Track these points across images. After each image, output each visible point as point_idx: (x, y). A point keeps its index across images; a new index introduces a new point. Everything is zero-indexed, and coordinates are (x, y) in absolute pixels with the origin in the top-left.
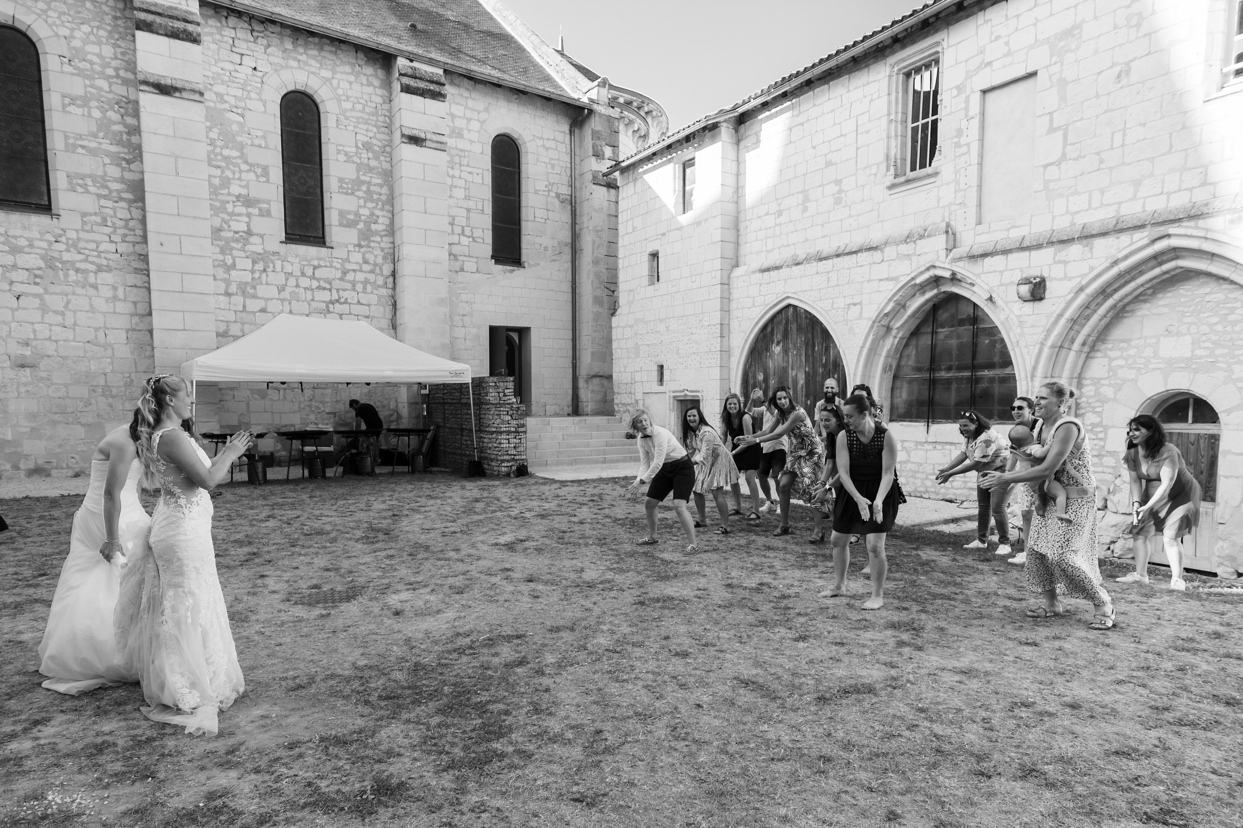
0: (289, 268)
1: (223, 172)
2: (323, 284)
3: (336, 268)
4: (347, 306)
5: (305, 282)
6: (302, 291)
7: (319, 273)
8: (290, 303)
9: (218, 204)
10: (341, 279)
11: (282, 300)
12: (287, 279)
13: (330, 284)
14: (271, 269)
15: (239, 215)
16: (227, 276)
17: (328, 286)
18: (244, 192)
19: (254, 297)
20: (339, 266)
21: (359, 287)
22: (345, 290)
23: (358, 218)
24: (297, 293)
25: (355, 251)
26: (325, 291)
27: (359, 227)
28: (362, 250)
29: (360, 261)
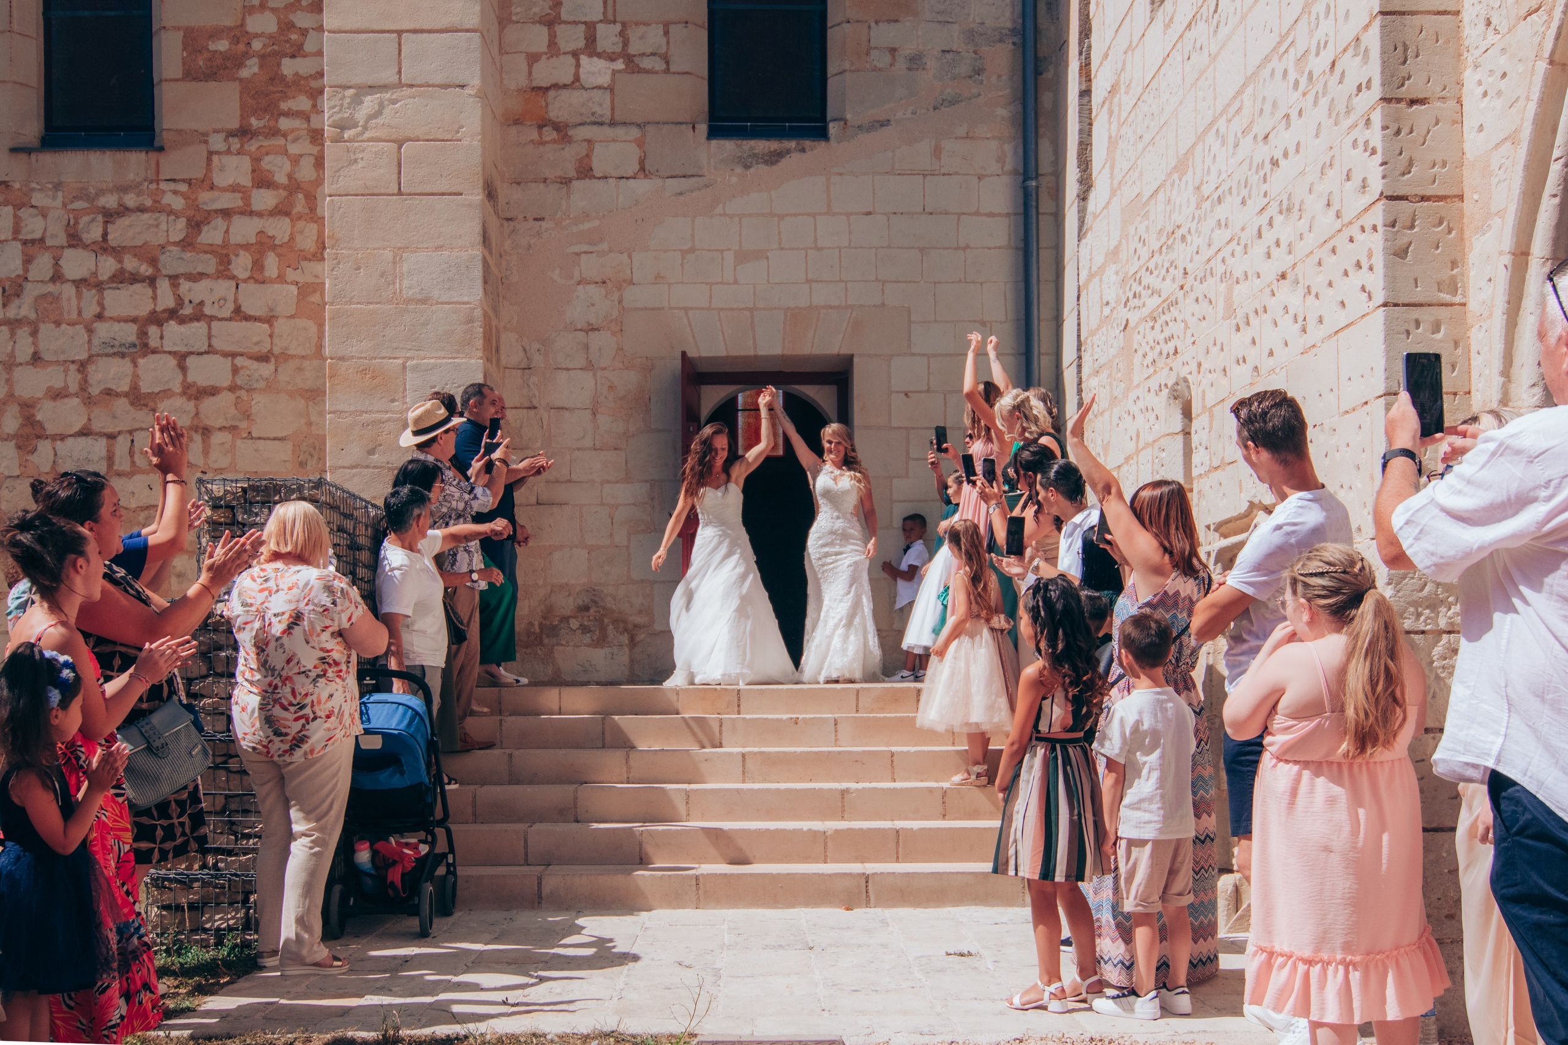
0: (34, 227)
2: (130, 264)
3: (171, 212)
4: (200, 327)
5: (77, 263)
6: (69, 290)
7: (121, 232)
8: (34, 333)
10: (186, 244)
13: (153, 262)
17: (145, 270)
20: (178, 203)
21: (241, 265)
22: (196, 277)
23: (241, 47)
24: (56, 299)
25: (228, 152)
26: (137, 287)
27: (245, 73)
28: (253, 146)
29: (246, 181)
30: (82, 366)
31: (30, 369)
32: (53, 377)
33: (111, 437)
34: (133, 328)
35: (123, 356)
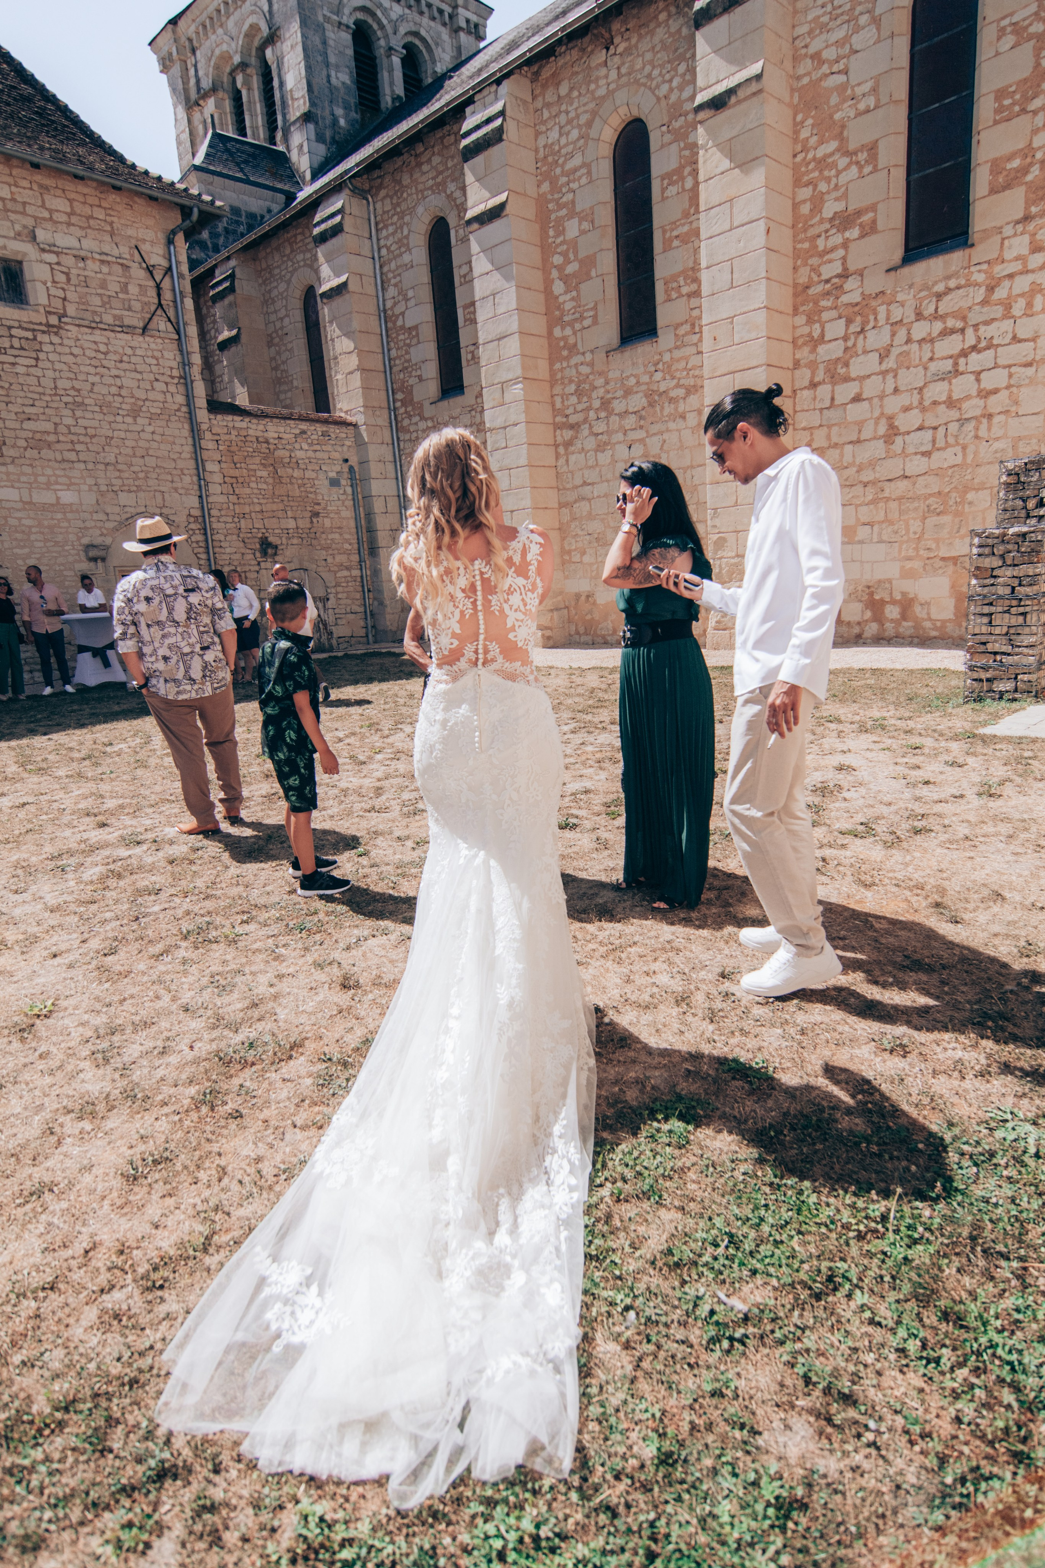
0: (897, 313)
1: (815, 186)
2: (951, 323)
3: (977, 285)
4: (990, 353)
5: (920, 330)
6: (915, 346)
7: (946, 305)
8: (895, 376)
9: (806, 245)
10: (985, 302)
11: (884, 373)
12: (893, 335)
13: (964, 318)
14: (872, 324)
15: (832, 250)
16: (812, 357)
17: (959, 324)
18: (839, 206)
19: (847, 379)
20: (980, 278)
21: (1018, 308)
22: (987, 323)
23: (1029, 160)
24: (907, 353)
25: (1015, 235)
26: (954, 336)
27: (1029, 178)
28: (1031, 227)
29: (1025, 251)
30: (921, 389)
31: (892, 397)
32: (904, 399)
33: (935, 428)
34: (950, 361)
35: (943, 379)
